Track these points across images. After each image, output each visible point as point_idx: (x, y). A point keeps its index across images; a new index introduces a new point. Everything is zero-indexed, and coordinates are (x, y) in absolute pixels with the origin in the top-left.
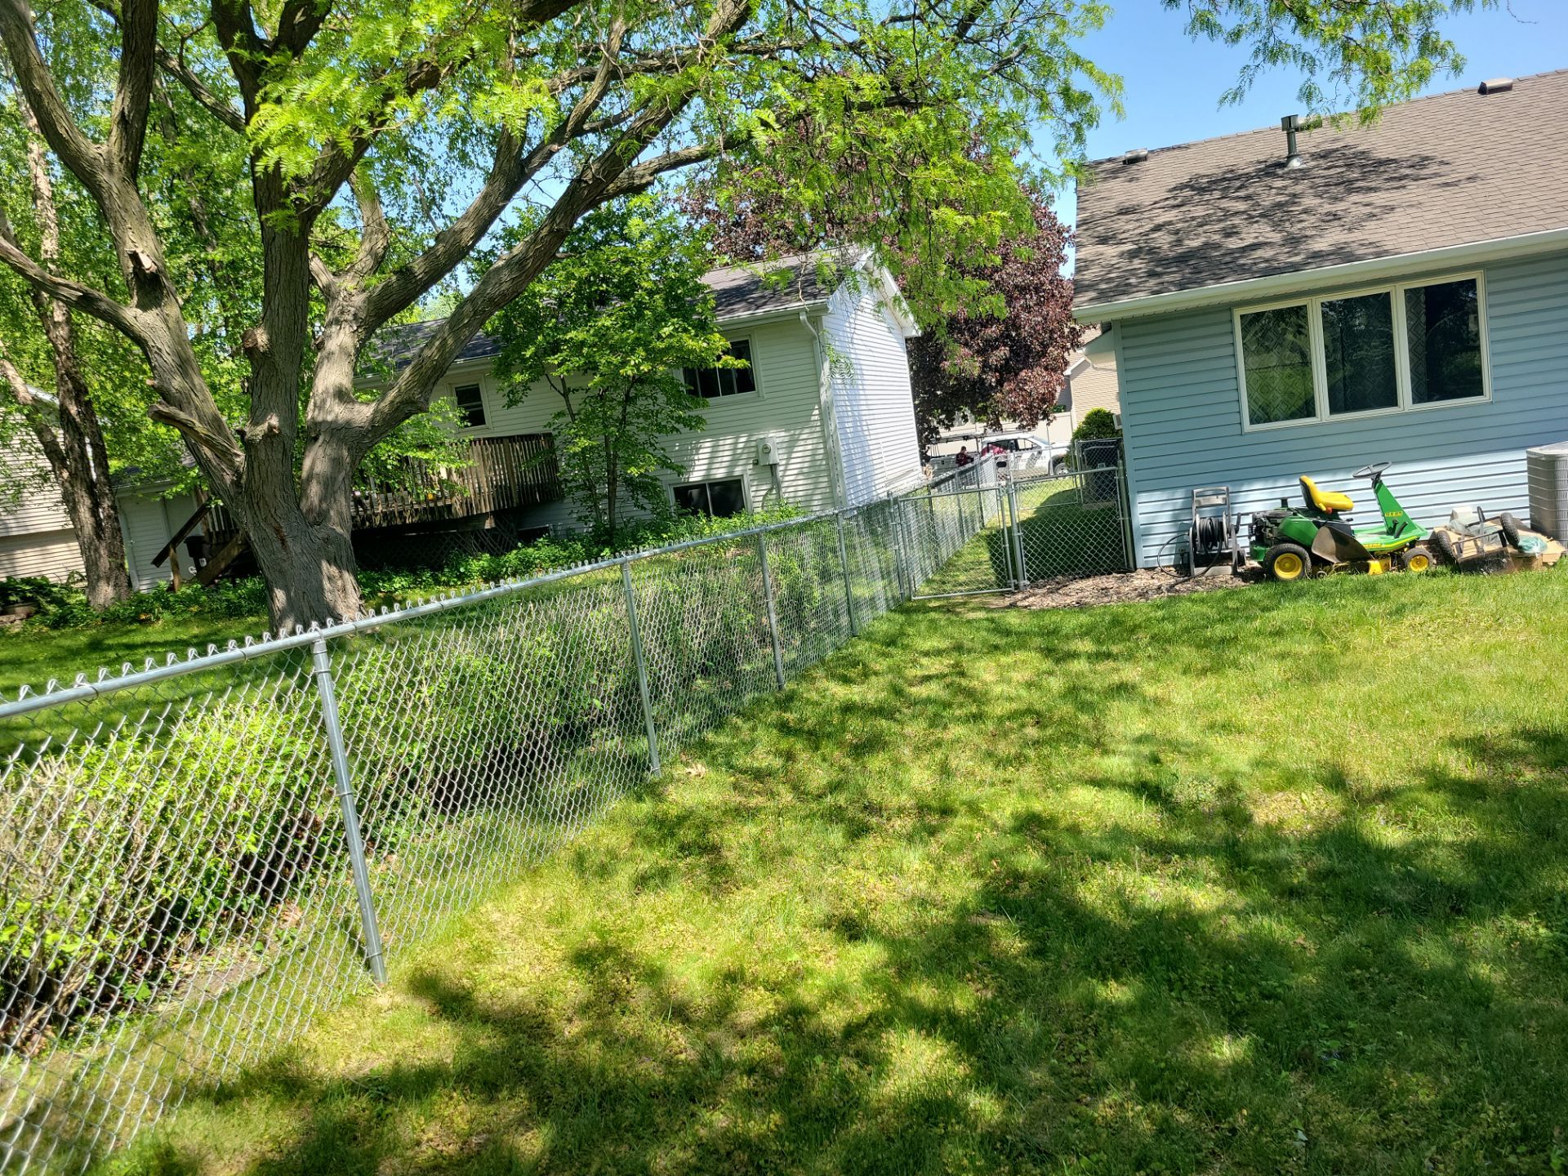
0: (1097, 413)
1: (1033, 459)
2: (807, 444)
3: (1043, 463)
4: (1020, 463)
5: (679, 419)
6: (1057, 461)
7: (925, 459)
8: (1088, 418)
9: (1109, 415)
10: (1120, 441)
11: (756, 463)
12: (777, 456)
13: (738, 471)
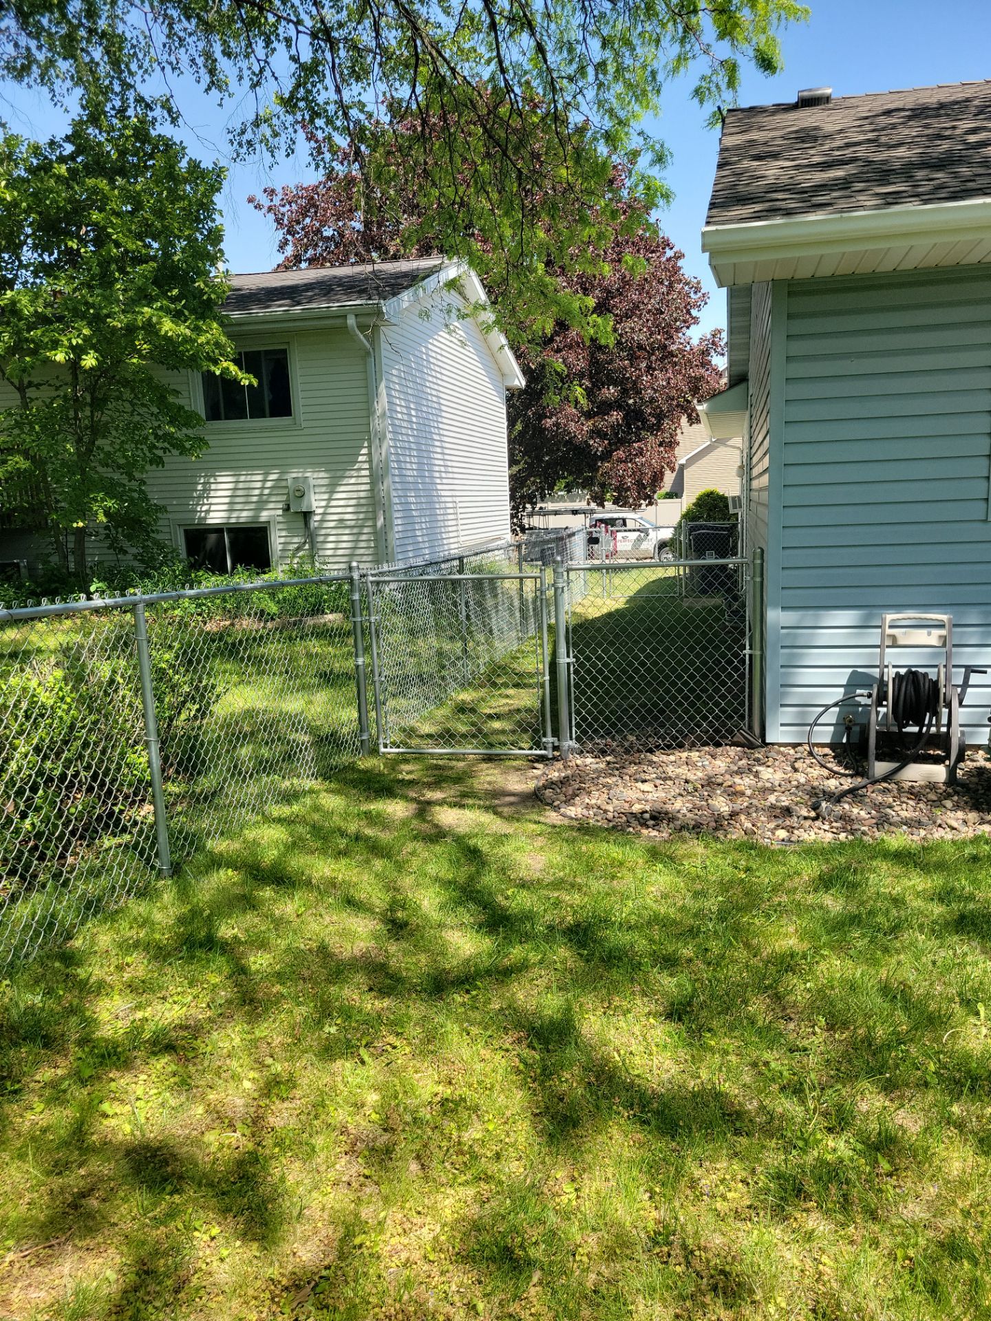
0: (710, 495)
1: (639, 540)
2: (355, 486)
3: (649, 545)
4: (625, 542)
5: (167, 437)
6: (662, 545)
7: (519, 527)
8: (699, 499)
9: (723, 499)
10: (735, 526)
11: (287, 509)
12: (316, 502)
13: (264, 516)
